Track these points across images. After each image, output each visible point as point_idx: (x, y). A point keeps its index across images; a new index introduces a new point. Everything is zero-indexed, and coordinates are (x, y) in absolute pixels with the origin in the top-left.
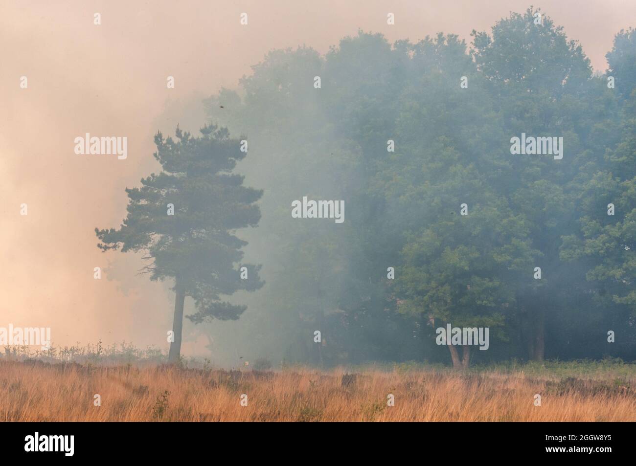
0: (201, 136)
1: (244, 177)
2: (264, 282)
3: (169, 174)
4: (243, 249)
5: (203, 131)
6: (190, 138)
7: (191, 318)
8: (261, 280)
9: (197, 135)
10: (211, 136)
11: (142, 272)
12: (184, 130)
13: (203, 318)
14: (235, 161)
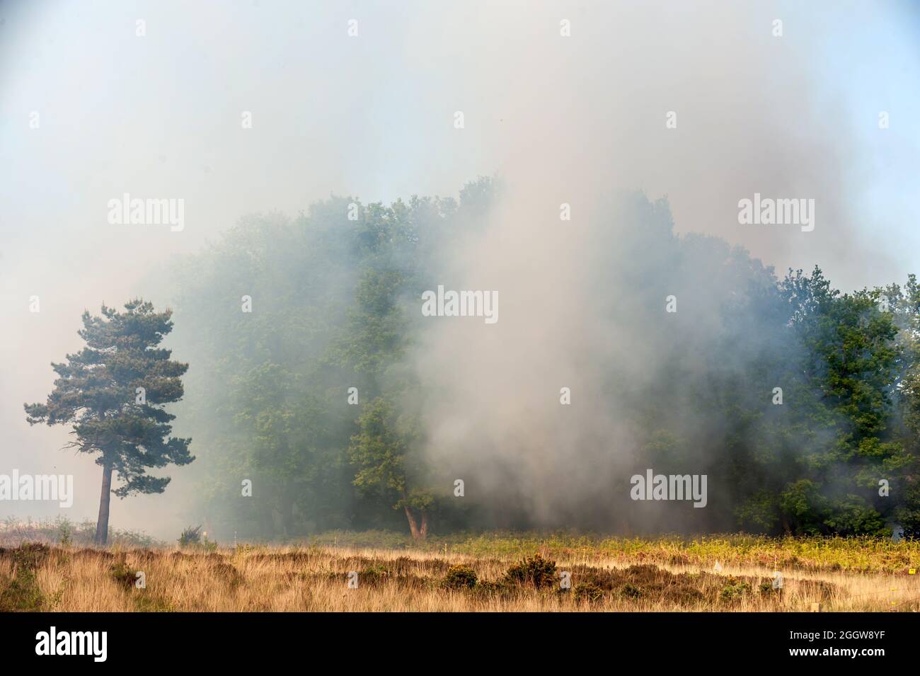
0: (126, 311)
1: (171, 352)
2: (194, 458)
3: (93, 349)
4: (171, 423)
5: (127, 306)
6: (116, 313)
7: (117, 492)
8: (191, 455)
9: (122, 311)
10: (135, 311)
11: (67, 446)
12: (110, 306)
13: (128, 492)
14: (161, 336)
